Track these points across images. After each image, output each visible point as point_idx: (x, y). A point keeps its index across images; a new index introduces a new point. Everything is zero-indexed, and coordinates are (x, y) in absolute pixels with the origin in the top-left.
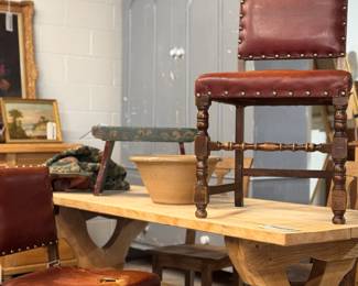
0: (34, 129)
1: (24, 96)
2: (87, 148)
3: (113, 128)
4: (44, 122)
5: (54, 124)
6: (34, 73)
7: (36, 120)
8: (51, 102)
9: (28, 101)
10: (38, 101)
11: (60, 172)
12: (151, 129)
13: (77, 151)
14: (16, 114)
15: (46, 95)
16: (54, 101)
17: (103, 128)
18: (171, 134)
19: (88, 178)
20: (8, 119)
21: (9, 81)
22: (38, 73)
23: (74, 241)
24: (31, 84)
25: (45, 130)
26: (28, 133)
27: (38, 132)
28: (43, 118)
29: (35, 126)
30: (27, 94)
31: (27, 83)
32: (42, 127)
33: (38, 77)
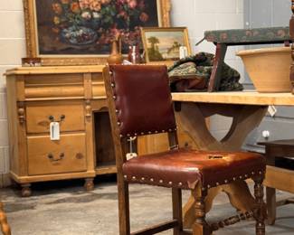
0: (168, 53)
1: (160, 25)
2: (203, 54)
3: (223, 32)
4: (177, 46)
5: (185, 48)
6: (168, 6)
7: (170, 45)
8: (182, 29)
9: (164, 29)
10: (172, 29)
11: (180, 74)
12: (258, 30)
13: (195, 57)
14: (154, 40)
15: (178, 24)
16: (185, 28)
17: (214, 32)
18: (276, 33)
19: (203, 78)
20: (148, 45)
21: (148, 14)
22: (171, 5)
23: (194, 134)
24: (166, 15)
25: (178, 53)
26: (164, 56)
27: (172, 55)
28: (176, 43)
29: (170, 50)
30: (163, 23)
31: (162, 15)
32: (175, 50)
33: (171, 9)
